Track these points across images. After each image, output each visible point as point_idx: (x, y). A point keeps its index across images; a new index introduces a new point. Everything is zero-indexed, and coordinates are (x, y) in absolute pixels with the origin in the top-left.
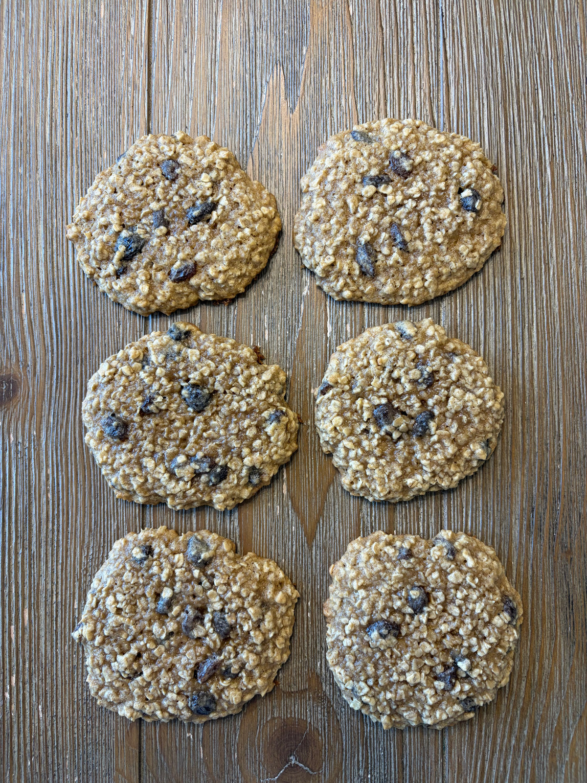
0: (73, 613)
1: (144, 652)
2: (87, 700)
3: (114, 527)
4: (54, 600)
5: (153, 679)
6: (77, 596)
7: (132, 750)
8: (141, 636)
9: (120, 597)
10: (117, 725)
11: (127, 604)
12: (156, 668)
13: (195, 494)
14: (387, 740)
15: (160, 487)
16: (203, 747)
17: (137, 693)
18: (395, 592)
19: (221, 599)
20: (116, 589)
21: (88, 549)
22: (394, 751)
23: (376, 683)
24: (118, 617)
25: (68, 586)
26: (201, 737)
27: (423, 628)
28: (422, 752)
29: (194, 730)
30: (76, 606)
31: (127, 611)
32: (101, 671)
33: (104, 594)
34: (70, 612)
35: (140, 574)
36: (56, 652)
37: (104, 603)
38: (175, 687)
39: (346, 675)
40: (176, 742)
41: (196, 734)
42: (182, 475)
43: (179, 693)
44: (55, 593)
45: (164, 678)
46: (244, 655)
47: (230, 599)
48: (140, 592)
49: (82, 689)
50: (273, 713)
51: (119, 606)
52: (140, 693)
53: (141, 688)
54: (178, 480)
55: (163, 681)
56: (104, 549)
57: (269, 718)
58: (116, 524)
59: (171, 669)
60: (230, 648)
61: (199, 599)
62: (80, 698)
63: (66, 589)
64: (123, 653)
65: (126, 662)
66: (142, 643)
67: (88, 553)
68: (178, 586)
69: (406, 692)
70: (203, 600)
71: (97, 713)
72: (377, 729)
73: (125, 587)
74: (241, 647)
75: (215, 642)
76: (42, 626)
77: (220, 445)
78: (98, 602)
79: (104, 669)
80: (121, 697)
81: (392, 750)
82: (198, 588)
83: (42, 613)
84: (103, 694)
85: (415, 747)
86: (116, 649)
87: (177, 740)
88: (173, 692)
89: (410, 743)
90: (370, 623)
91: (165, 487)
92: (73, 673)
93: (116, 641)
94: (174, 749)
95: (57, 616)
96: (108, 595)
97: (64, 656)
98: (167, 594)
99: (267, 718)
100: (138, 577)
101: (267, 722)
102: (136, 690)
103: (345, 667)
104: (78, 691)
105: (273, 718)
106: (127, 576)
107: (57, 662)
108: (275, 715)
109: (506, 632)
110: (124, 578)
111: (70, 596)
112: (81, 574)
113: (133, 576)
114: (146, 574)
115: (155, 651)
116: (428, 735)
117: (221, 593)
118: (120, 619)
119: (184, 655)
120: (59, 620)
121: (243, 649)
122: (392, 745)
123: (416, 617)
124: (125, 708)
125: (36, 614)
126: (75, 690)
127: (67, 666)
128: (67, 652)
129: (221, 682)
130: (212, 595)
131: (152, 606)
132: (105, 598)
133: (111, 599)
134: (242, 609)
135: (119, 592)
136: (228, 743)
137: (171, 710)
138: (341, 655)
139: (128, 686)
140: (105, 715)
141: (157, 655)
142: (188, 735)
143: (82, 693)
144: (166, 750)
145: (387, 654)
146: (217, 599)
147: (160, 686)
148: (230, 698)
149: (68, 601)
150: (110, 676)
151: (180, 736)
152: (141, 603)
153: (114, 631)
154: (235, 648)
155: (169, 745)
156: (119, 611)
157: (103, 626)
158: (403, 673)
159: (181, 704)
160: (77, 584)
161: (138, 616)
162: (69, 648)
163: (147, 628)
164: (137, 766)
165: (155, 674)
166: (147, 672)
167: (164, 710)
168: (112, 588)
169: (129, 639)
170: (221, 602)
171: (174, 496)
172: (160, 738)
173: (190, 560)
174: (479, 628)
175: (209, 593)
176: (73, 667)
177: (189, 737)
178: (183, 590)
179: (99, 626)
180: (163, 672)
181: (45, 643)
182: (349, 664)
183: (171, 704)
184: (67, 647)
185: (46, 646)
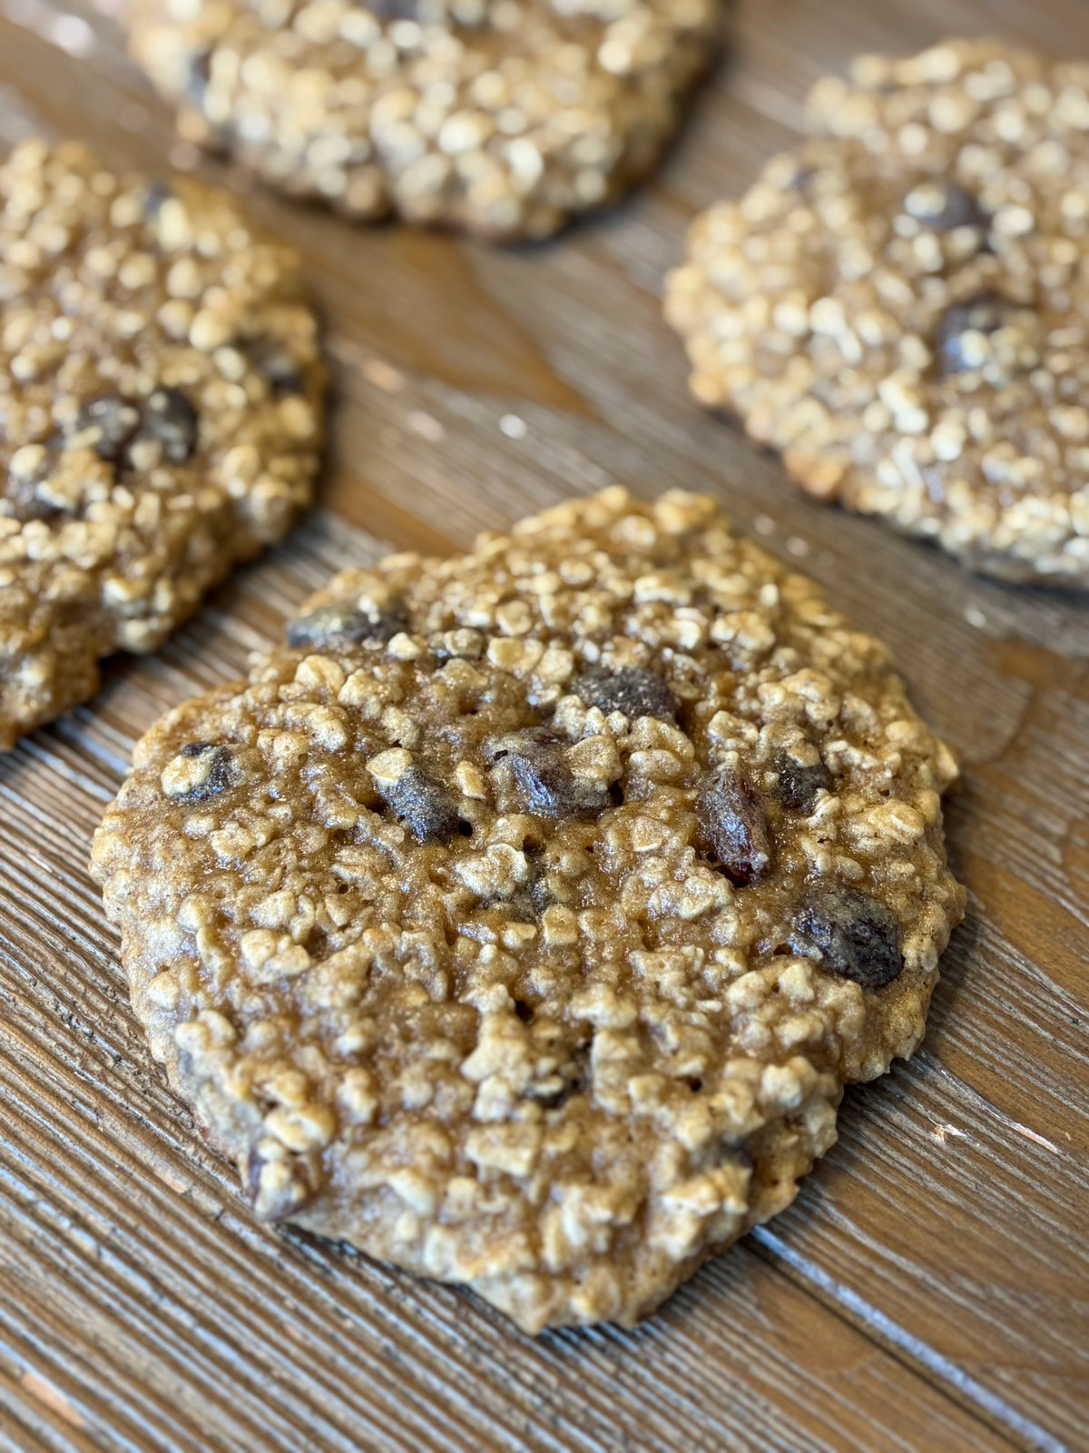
0: (195, 1209)
1: (523, 971)
2: (548, 1401)
3: (42, 867)
4: (87, 1243)
5: (638, 1005)
6: (146, 1155)
7: (863, 1372)
8: (462, 945)
9: (273, 909)
10: (725, 1359)
11: (317, 900)
12: (611, 973)
13: (165, 512)
15: (48, 572)
16: (1017, 1116)
17: (646, 1094)
19: (546, 638)
20: (233, 904)
21: (30, 998)
24: (335, 959)
25: (88, 1158)
26: (976, 1101)
29: (937, 1107)
30: (181, 1185)
31: (338, 917)
32: (472, 1170)
33: (217, 963)
34: (179, 1220)
35: (257, 805)
36: (282, 1382)
37: (247, 986)
38: (721, 956)
40: (938, 1197)
41: (952, 1109)
42: (73, 489)
43: (751, 956)
44: (65, 1224)
45: (660, 970)
46: (773, 697)
47: (562, 612)
48: (314, 841)
49: (496, 1388)
50: (1046, 834)
51: (298, 928)
52: (653, 1082)
53: (640, 1065)
54: (79, 511)
55: (669, 979)
56: (79, 950)
57: (1055, 854)
58: (34, 853)
59: (647, 932)
60: (720, 717)
61: (489, 697)
62: (520, 1420)
63: (89, 1172)
64: (467, 1046)
65: (508, 1045)
66: (488, 952)
67: (40, 1008)
68: (397, 723)
70: (500, 687)
71: (627, 1397)
73: (256, 871)
74: (740, 693)
75: (662, 743)
76: (141, 1359)
77: (93, 360)
78: (228, 1013)
79: (473, 1149)
80: (621, 1176)
82: (451, 676)
83: (96, 1323)
84: (563, 1246)
86: (440, 1051)
87: (934, 1185)
88: (731, 978)
90: (934, 341)
91: (64, 560)
92: (408, 1377)
93: (407, 1037)
94: (959, 1222)
95: (154, 1281)
96: (229, 950)
97: (320, 1366)
98: (389, 770)
99: (1051, 862)
100: (263, 815)
101: (1063, 867)
102: (634, 1087)
103: (1022, 492)
104: (486, 1409)
105: (1063, 843)
106: (226, 841)
107: (316, 1409)
108: (1058, 829)
110: (224, 855)
111: (128, 1178)
112: (87, 1085)
113: (242, 825)
114: (273, 789)
115: (549, 935)
117: (523, 626)
118: (345, 958)
119: (634, 861)
120: (174, 1281)
121: (753, 693)
124: (669, 1201)
125: (80, 1348)
126: (476, 1416)
127: (363, 1378)
128: (315, 1341)
129: (813, 821)
130: (507, 654)
131: (391, 836)
132: (232, 970)
133: (253, 949)
134: (622, 608)
135: (253, 900)
136: (1056, 1032)
137: (793, 1031)
138: (980, 483)
139: (599, 1115)
140: (657, 1374)
141: (568, 938)
142: (939, 1139)
143: (510, 1398)
144: (943, 1250)
146: (533, 647)
147: (681, 1000)
148: (885, 831)
149: (136, 1198)
150: (512, 1142)
151: (926, 1165)
152: (351, 864)
153: (372, 1014)
154: (731, 709)
155: (934, 1226)
156: (315, 943)
157: (322, 1040)
159: (793, 977)
160: (110, 1123)
161: (388, 905)
162: (304, 1319)
163: (450, 900)
164: (938, 1399)
165: (625, 984)
166: (597, 1006)
167: (774, 1054)
168: (222, 920)
169: (439, 987)
170: (554, 644)
171: (109, 563)
172: (884, 1238)
173: (349, 648)
175: (494, 655)
176: (387, 1359)
177: (950, 1139)
178: (421, 718)
179: (310, 1057)
180: (640, 960)
181: (210, 1395)
182: (1022, 470)
183: (769, 1011)
184: (296, 1328)
185: (224, 1404)
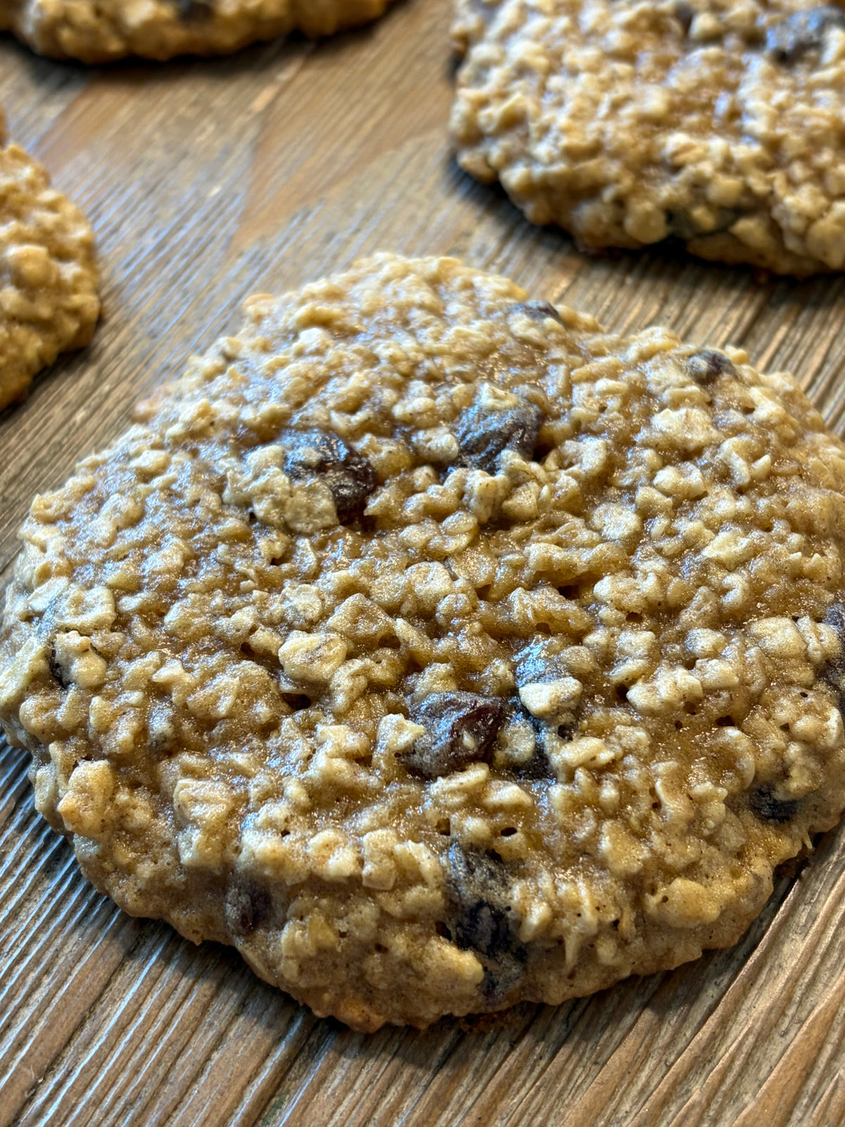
14: (36, 961)
18: (430, 378)
22: (32, 1023)
23: (154, 615)
27: (461, 522)
28: (148, 1091)
39: (62, 554)
69: (247, 696)
72: (27, 898)
81: (27, 1013)
85: (128, 1055)
89: (121, 1029)
109: (796, 691)
116: (221, 1038)
122: (39, 996)
123: (455, 474)
145: (268, 543)
158: (283, 625)
174: (686, 616)
